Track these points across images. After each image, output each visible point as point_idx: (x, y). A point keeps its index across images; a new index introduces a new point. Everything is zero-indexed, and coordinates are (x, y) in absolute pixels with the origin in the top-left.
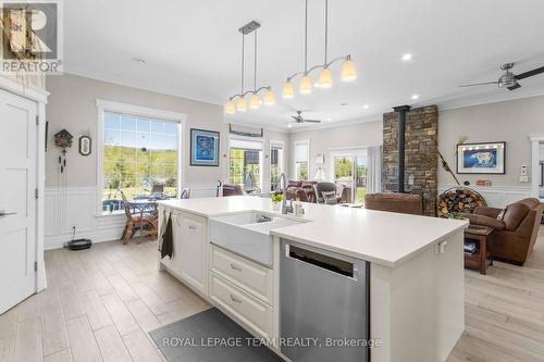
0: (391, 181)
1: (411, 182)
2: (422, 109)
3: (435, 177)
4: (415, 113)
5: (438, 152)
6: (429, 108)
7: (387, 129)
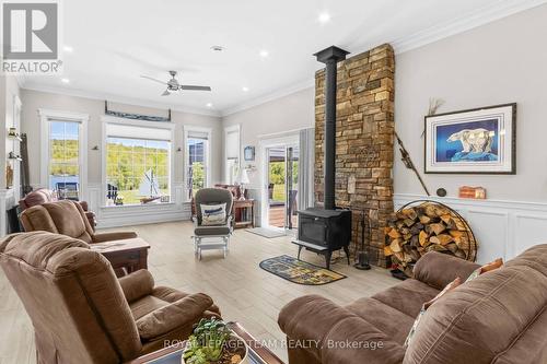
1: (352, 190)
2: (367, 55)
3: (388, 179)
4: (357, 64)
5: (394, 133)
6: (377, 52)
7: (320, 97)
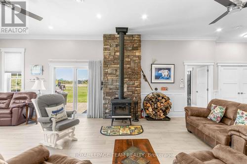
0: (110, 89)
1: (125, 90)
3: (139, 86)
6: (137, 36)
7: (107, 47)
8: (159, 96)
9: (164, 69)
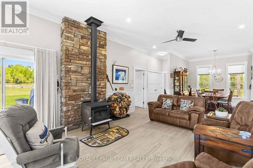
3: (105, 86)
6: (103, 33)
7: (70, 35)
8: (123, 95)
9: (122, 71)
